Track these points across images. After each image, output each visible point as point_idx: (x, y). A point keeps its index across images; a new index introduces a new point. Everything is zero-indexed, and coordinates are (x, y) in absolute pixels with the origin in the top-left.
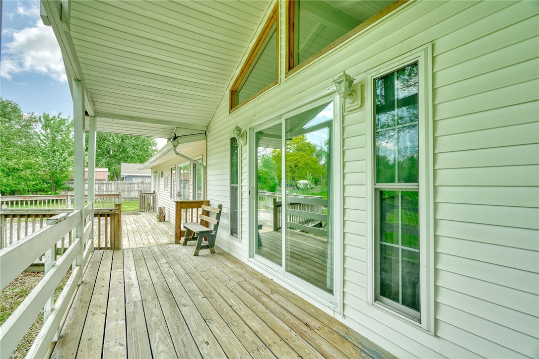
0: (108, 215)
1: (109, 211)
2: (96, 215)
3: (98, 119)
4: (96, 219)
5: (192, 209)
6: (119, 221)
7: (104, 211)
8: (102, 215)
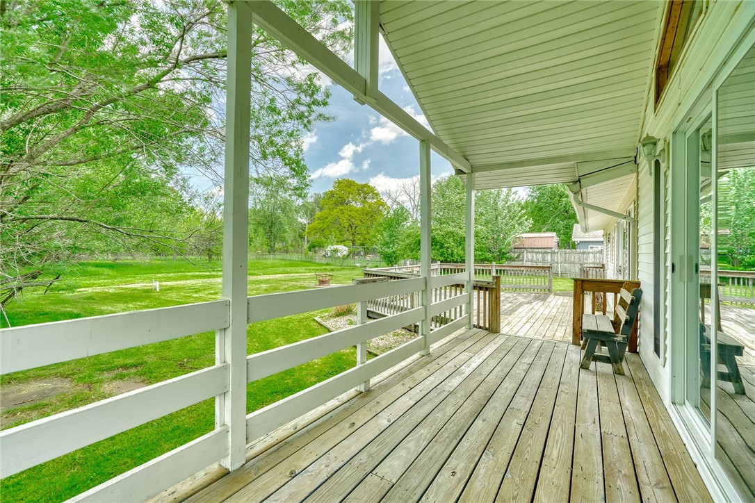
0: (487, 289)
1: (486, 284)
2: (475, 288)
3: (477, 174)
4: (476, 292)
5: (605, 293)
6: (498, 298)
7: (482, 284)
8: (481, 288)
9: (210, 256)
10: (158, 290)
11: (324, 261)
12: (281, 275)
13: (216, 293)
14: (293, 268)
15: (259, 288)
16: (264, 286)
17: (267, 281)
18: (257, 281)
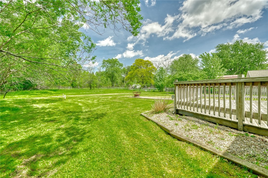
9: (91, 88)
10: (65, 98)
11: (132, 89)
12: (117, 94)
13: (89, 100)
14: (121, 92)
15: (108, 98)
16: (110, 97)
17: (111, 96)
18: (107, 95)
